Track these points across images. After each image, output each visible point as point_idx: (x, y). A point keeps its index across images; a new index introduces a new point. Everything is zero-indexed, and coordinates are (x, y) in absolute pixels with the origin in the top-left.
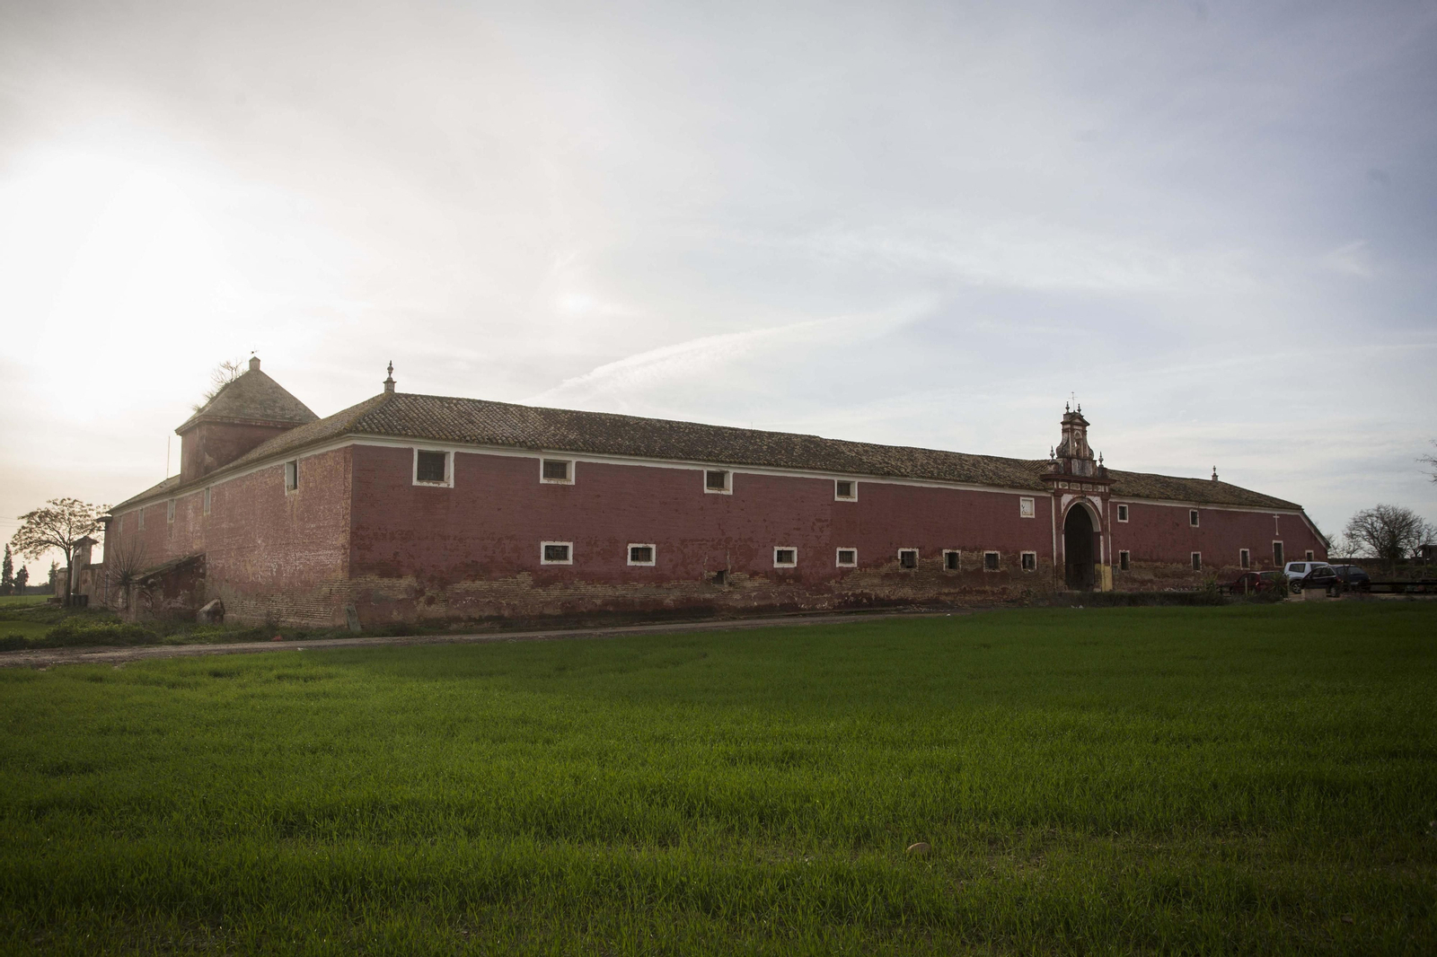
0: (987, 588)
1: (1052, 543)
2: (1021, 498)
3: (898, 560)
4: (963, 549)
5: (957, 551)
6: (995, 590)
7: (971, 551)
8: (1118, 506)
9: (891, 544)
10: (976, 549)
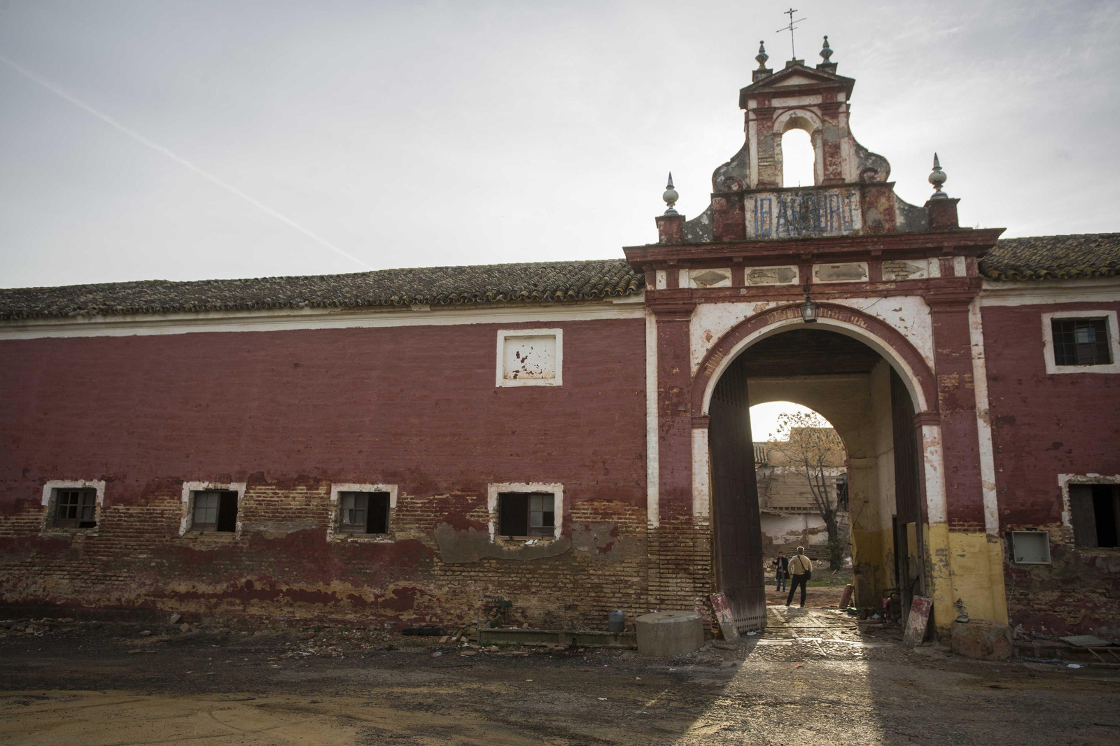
0: (337, 586)
1: (643, 457)
2: (501, 334)
3: (41, 508)
4: (255, 480)
5: (233, 487)
6: (369, 593)
7: (285, 484)
8: (1046, 320)
9: (26, 471)
10: (302, 479)
